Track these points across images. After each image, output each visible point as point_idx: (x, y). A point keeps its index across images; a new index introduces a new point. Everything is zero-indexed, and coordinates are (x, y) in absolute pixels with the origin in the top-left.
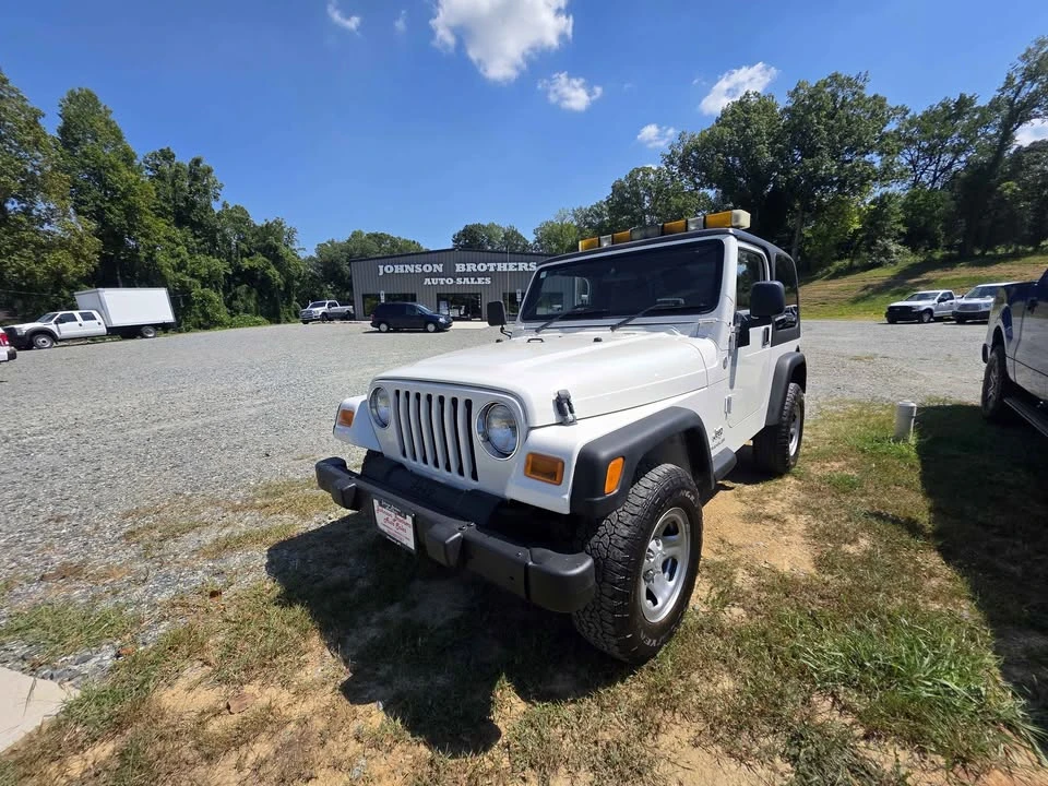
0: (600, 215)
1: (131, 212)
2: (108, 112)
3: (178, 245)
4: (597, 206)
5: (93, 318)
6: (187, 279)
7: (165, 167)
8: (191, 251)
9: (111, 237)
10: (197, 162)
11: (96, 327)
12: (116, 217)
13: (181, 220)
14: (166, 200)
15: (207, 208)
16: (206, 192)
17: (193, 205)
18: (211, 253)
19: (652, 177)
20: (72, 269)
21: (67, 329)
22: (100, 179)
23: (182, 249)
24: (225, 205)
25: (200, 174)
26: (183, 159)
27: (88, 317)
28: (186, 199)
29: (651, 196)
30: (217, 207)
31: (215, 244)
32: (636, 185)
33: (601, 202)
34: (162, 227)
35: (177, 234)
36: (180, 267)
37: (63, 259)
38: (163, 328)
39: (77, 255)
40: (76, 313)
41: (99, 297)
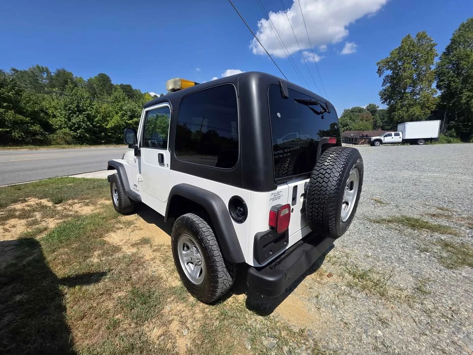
5: (399, 135)
11: (398, 139)
21: (387, 139)
27: (397, 135)
38: (431, 140)
40: (393, 133)
41: (405, 126)
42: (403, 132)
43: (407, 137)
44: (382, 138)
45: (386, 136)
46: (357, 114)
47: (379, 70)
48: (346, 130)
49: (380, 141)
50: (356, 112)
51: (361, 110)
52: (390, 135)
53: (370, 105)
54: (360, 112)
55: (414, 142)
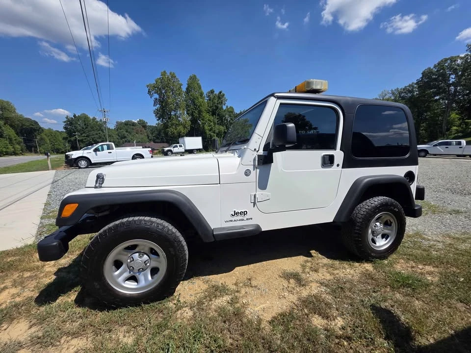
0: (411, 91)
1: (200, 112)
2: (198, 80)
3: (211, 122)
4: (410, 86)
5: (182, 147)
6: (212, 134)
7: (212, 96)
8: (215, 124)
9: (194, 121)
10: (220, 92)
11: (182, 150)
12: (196, 114)
13: (213, 114)
14: (211, 107)
15: (222, 108)
16: (222, 103)
17: (217, 107)
18: (221, 124)
19: (459, 61)
20: (183, 131)
21: (175, 150)
22: (194, 102)
23: (212, 124)
24: (227, 107)
25: (221, 97)
26: (217, 92)
27: (181, 146)
28: (216, 106)
29: (456, 74)
30: (224, 108)
31: (222, 121)
32: (443, 69)
33: (413, 83)
34: (207, 116)
35: (212, 118)
36: (210, 130)
37: (180, 128)
38: (199, 151)
39: (185, 127)
40: (178, 145)
41: (184, 140)
42: (184, 144)
43: (188, 148)
44: (172, 149)
45: (174, 147)
46: (132, 127)
47: (149, 91)
48: (125, 142)
49: (171, 151)
50: (130, 125)
51: (133, 124)
52: (177, 147)
53: (140, 120)
54: (133, 125)
55: (190, 152)
